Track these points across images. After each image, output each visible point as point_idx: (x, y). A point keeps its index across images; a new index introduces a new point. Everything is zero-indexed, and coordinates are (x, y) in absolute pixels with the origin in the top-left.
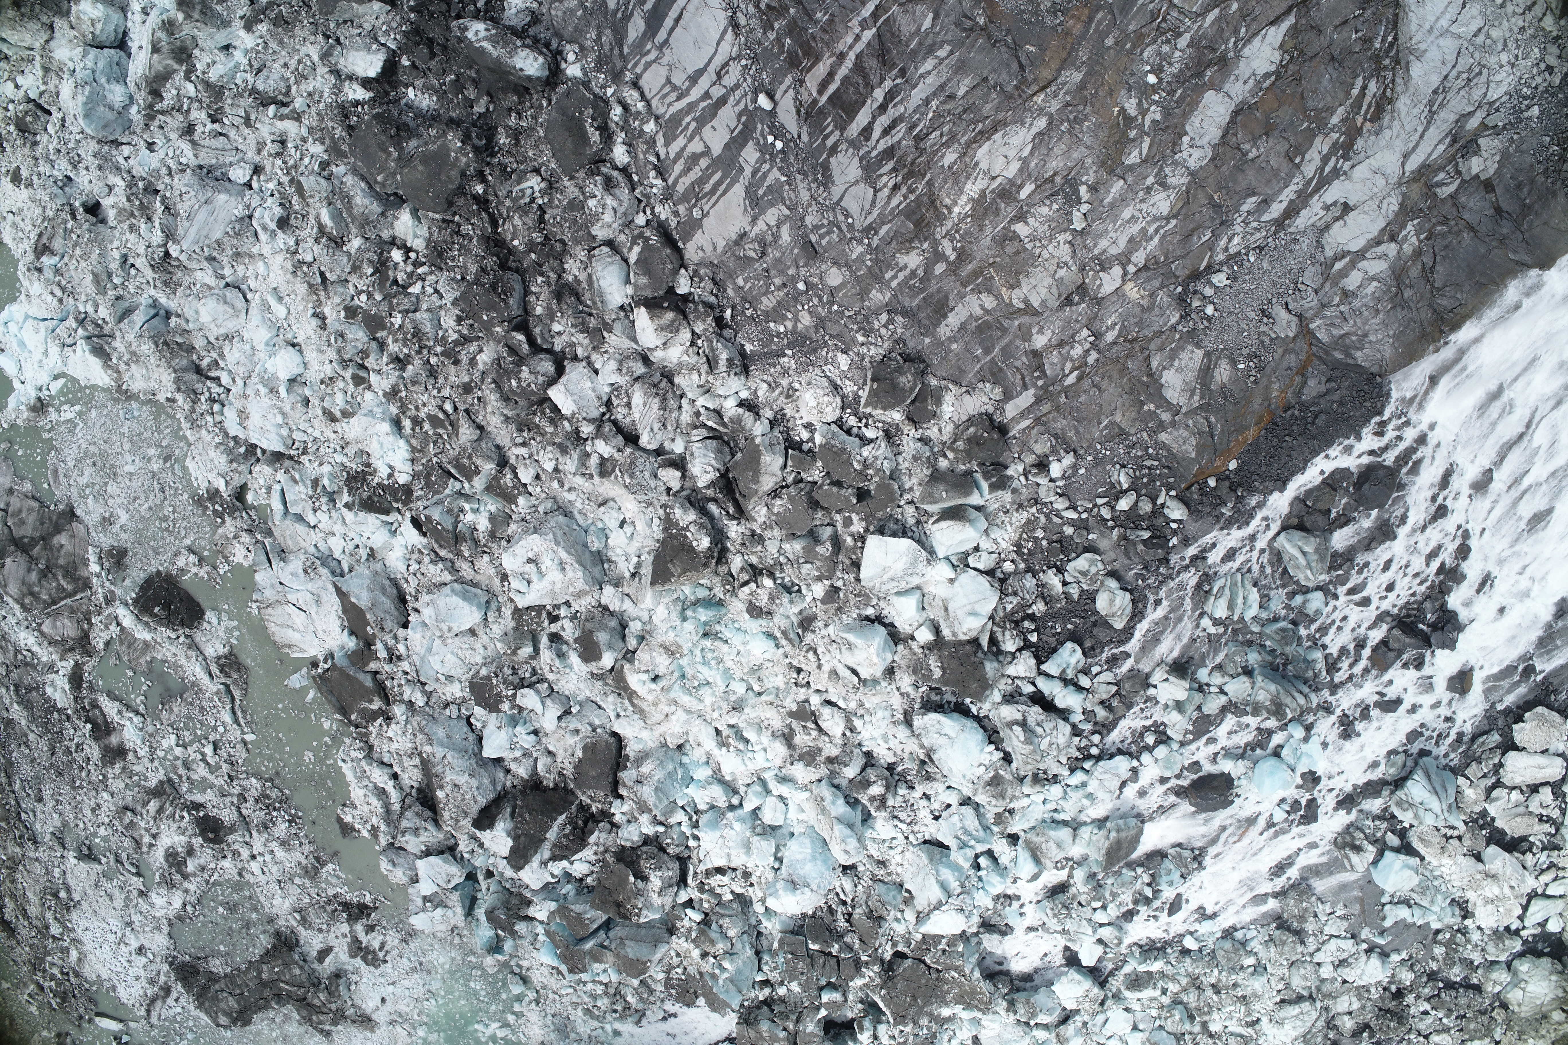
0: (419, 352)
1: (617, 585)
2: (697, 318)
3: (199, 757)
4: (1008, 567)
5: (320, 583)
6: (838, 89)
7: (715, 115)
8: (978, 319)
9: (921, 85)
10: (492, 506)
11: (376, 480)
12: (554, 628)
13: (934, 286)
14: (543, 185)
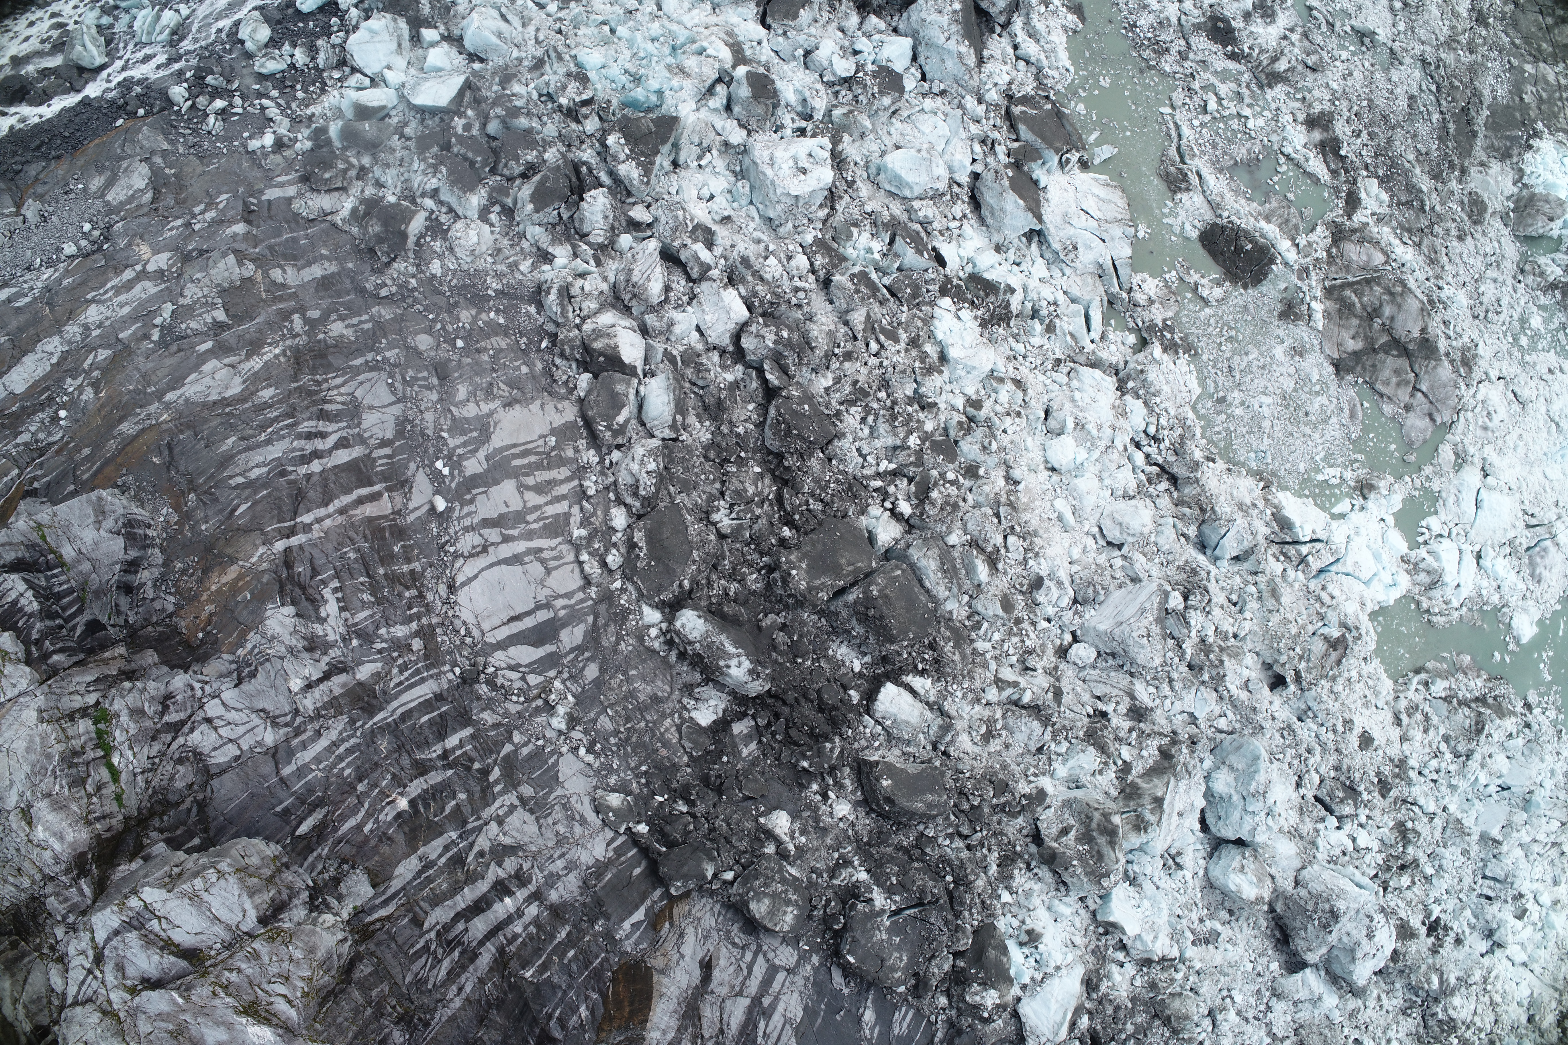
0: (895, 402)
1: (726, 144)
2: (572, 340)
3: (1224, 102)
4: (336, 75)
5: (1061, 234)
6: (357, 487)
7: (502, 517)
8: (294, 265)
9: (270, 458)
10: (850, 252)
11: (979, 313)
12: (804, 124)
13: (325, 303)
14: (715, 517)
